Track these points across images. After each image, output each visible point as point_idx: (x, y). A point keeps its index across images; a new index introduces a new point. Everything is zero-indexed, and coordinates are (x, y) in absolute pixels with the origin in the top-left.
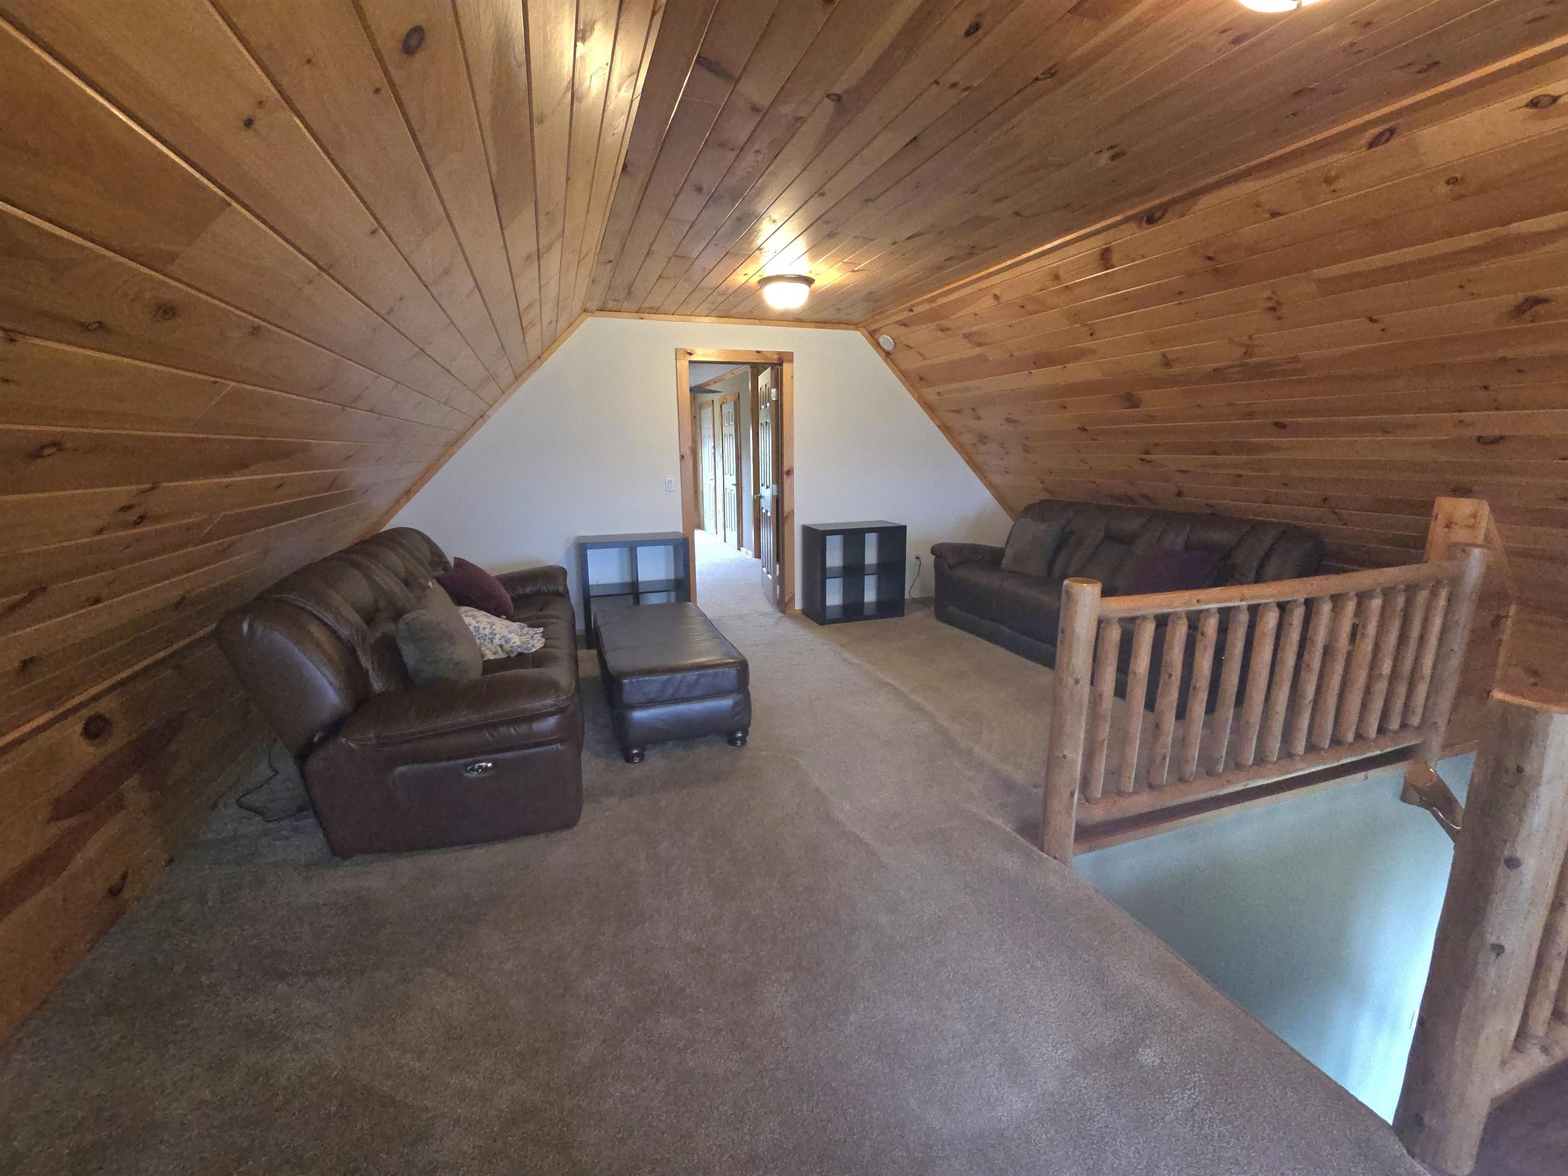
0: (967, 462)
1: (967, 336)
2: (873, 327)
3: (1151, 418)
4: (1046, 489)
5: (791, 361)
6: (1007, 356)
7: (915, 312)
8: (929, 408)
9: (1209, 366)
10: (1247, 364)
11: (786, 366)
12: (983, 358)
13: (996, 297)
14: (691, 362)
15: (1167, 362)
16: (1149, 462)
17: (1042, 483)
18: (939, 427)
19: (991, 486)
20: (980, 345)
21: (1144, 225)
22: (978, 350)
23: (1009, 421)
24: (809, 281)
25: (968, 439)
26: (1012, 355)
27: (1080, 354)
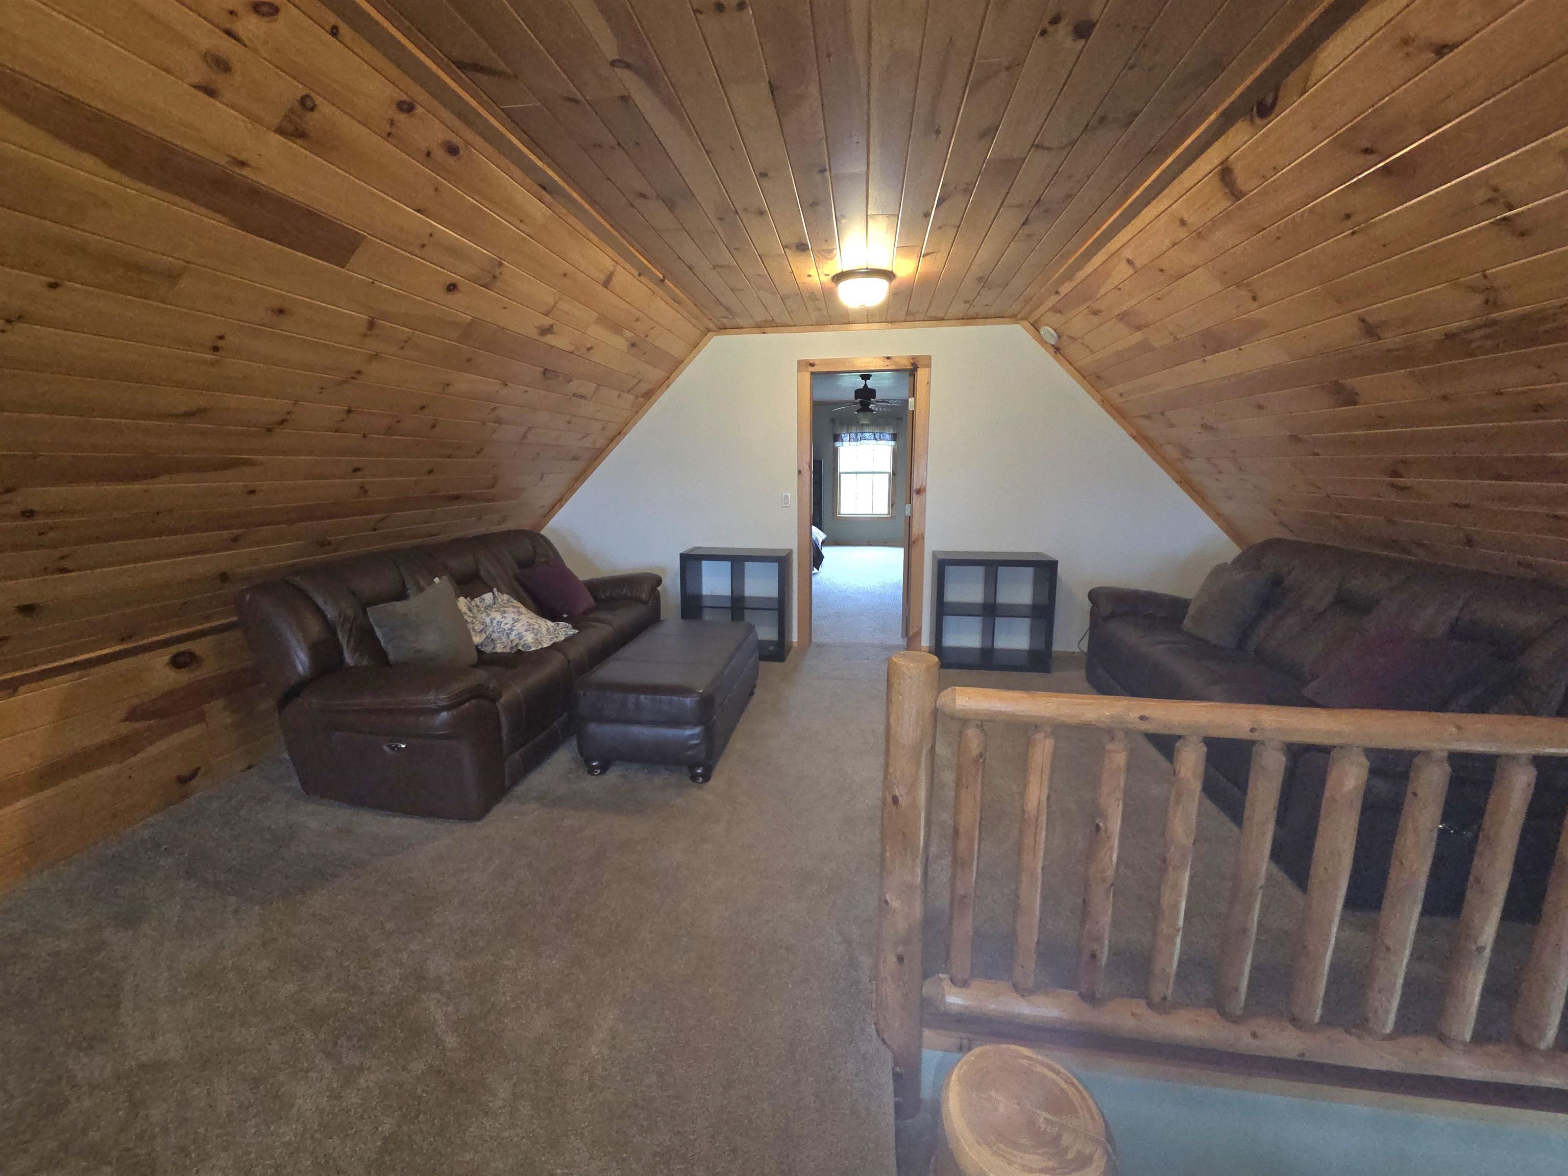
0: (1179, 483)
1: (1123, 317)
2: (1033, 318)
3: (1382, 420)
4: (1282, 524)
5: (929, 366)
6: (1171, 339)
7: (1062, 294)
8: (1118, 413)
9: (1436, 332)
10: (1494, 323)
11: (921, 373)
12: (1145, 347)
13: (1130, 262)
14: (812, 373)
15: (1370, 330)
16: (1403, 489)
17: (1275, 514)
18: (1134, 437)
19: (1217, 516)
20: (1139, 328)
21: (1258, 121)
22: (1138, 336)
23: (1206, 427)
24: (888, 275)
25: (1172, 452)
26: (1176, 339)
27: (1253, 329)
